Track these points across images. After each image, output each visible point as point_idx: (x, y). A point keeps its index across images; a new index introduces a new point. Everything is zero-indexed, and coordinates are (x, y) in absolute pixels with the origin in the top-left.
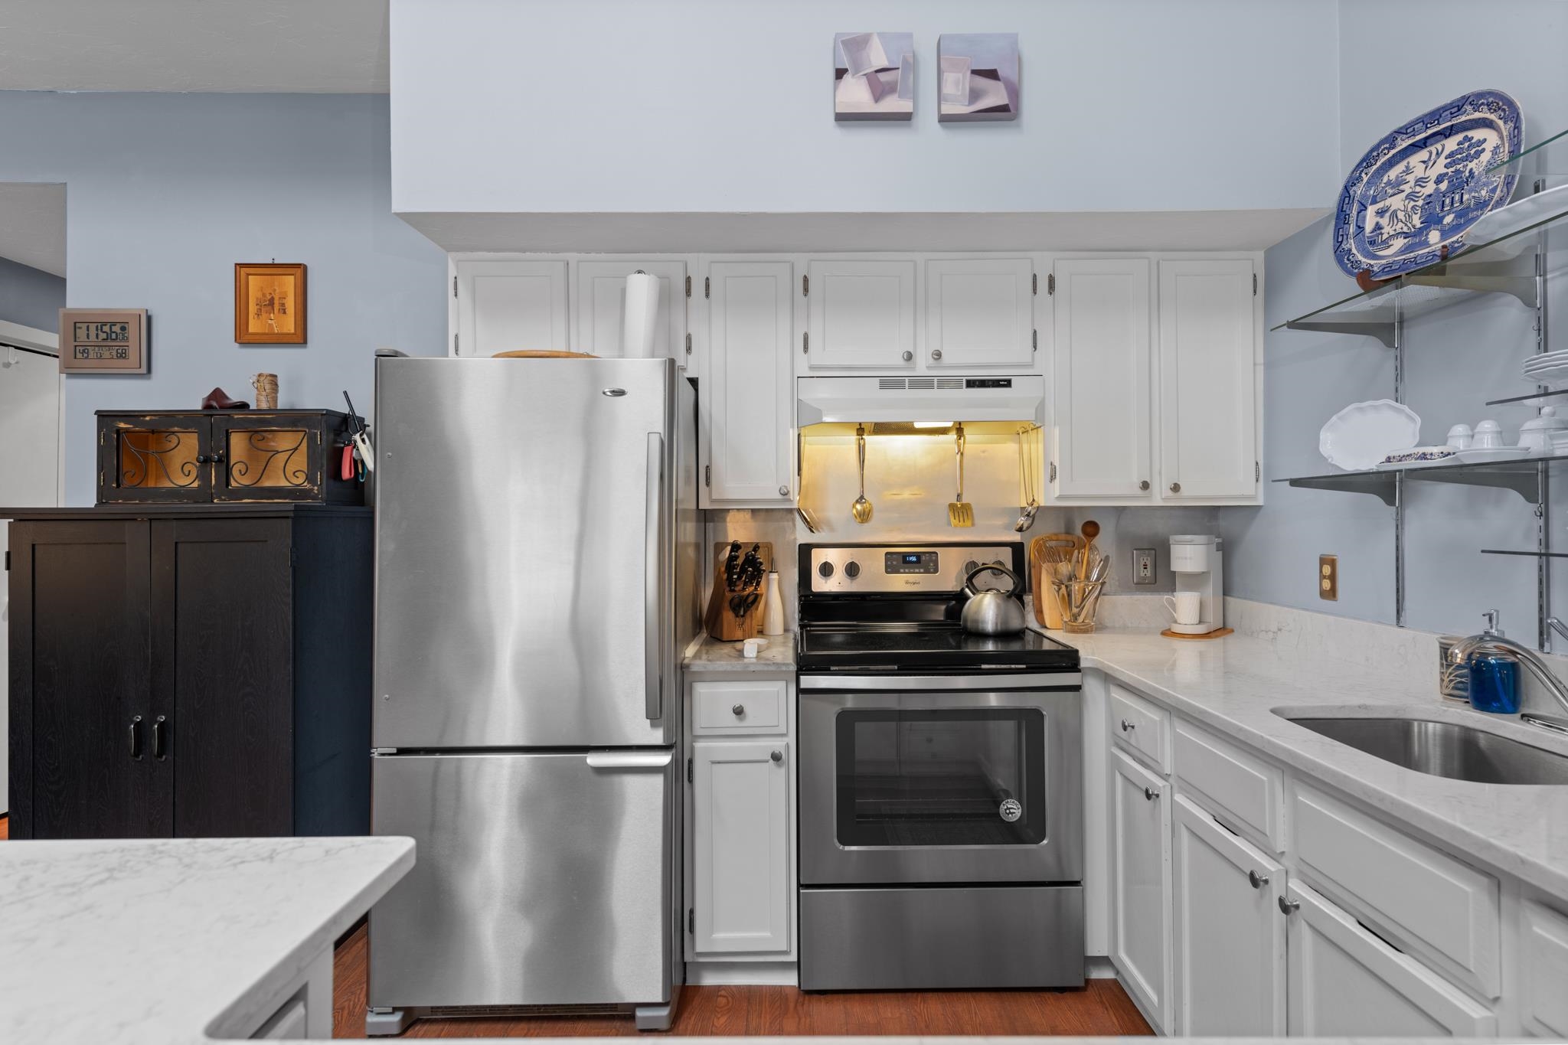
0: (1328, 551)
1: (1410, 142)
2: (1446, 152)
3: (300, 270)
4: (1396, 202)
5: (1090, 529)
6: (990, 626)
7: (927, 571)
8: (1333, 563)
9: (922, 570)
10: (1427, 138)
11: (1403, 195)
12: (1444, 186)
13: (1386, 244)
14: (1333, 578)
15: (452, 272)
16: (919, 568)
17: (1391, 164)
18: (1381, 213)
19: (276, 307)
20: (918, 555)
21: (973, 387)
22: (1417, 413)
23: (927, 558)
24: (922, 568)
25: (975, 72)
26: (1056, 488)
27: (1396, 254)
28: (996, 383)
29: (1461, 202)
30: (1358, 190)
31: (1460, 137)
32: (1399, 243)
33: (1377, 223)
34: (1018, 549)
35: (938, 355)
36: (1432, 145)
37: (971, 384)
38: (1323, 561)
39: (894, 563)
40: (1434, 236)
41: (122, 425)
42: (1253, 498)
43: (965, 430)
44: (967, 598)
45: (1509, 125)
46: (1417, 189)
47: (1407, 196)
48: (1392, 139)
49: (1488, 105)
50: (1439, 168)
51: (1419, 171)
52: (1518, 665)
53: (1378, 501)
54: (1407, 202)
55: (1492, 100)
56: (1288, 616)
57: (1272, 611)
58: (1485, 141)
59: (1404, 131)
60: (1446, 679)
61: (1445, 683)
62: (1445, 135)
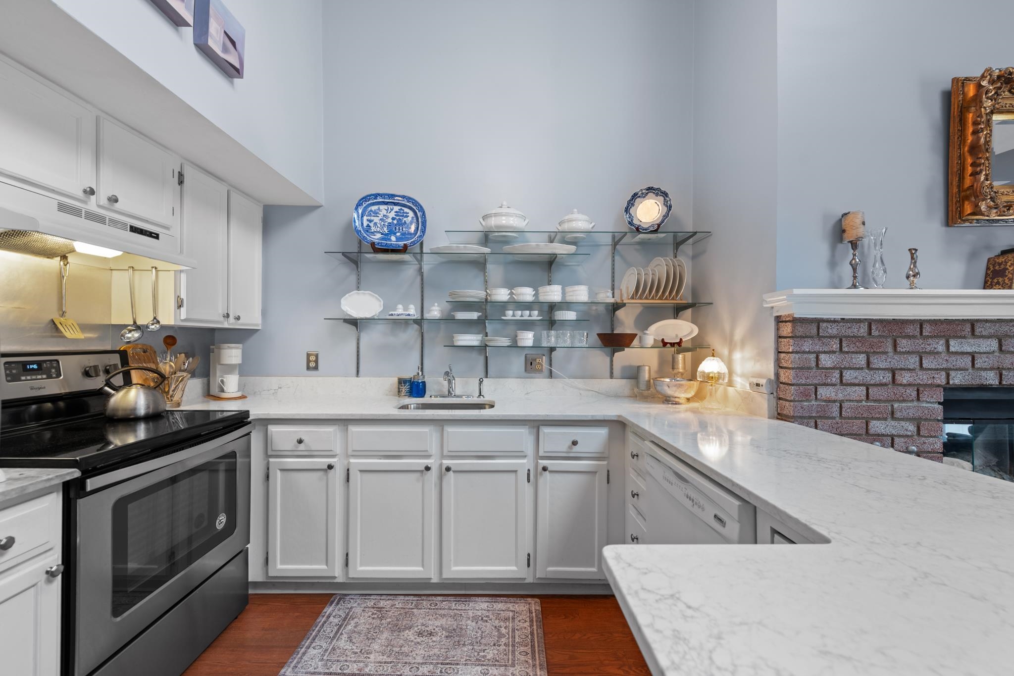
0: (313, 351)
1: (383, 200)
2: (394, 210)
4: (376, 220)
5: (169, 341)
6: (142, 411)
7: (50, 377)
8: (316, 355)
9: (44, 376)
10: (389, 202)
11: (379, 218)
12: (395, 222)
13: (373, 233)
14: (317, 362)
16: (41, 374)
17: (373, 204)
18: (370, 221)
20: (39, 363)
21: (135, 232)
22: (382, 298)
23: (48, 365)
24: (44, 374)
27: (377, 239)
28: (150, 234)
29: (403, 230)
30: (362, 208)
31: (400, 208)
32: (379, 236)
33: (368, 224)
35: (114, 200)
36: (389, 205)
37: (134, 229)
38: (310, 355)
39: (14, 371)
40: (393, 238)
42: (257, 325)
43: (69, 258)
44: (109, 396)
45: (420, 213)
46: (385, 218)
47: (381, 219)
48: (376, 196)
49: (413, 203)
50: (392, 214)
51: (384, 212)
52: (426, 382)
53: (351, 328)
54: (381, 221)
55: (414, 202)
56: (287, 381)
57: (274, 380)
58: (408, 213)
59: (381, 195)
60: (404, 390)
61: (403, 392)
62: (395, 204)
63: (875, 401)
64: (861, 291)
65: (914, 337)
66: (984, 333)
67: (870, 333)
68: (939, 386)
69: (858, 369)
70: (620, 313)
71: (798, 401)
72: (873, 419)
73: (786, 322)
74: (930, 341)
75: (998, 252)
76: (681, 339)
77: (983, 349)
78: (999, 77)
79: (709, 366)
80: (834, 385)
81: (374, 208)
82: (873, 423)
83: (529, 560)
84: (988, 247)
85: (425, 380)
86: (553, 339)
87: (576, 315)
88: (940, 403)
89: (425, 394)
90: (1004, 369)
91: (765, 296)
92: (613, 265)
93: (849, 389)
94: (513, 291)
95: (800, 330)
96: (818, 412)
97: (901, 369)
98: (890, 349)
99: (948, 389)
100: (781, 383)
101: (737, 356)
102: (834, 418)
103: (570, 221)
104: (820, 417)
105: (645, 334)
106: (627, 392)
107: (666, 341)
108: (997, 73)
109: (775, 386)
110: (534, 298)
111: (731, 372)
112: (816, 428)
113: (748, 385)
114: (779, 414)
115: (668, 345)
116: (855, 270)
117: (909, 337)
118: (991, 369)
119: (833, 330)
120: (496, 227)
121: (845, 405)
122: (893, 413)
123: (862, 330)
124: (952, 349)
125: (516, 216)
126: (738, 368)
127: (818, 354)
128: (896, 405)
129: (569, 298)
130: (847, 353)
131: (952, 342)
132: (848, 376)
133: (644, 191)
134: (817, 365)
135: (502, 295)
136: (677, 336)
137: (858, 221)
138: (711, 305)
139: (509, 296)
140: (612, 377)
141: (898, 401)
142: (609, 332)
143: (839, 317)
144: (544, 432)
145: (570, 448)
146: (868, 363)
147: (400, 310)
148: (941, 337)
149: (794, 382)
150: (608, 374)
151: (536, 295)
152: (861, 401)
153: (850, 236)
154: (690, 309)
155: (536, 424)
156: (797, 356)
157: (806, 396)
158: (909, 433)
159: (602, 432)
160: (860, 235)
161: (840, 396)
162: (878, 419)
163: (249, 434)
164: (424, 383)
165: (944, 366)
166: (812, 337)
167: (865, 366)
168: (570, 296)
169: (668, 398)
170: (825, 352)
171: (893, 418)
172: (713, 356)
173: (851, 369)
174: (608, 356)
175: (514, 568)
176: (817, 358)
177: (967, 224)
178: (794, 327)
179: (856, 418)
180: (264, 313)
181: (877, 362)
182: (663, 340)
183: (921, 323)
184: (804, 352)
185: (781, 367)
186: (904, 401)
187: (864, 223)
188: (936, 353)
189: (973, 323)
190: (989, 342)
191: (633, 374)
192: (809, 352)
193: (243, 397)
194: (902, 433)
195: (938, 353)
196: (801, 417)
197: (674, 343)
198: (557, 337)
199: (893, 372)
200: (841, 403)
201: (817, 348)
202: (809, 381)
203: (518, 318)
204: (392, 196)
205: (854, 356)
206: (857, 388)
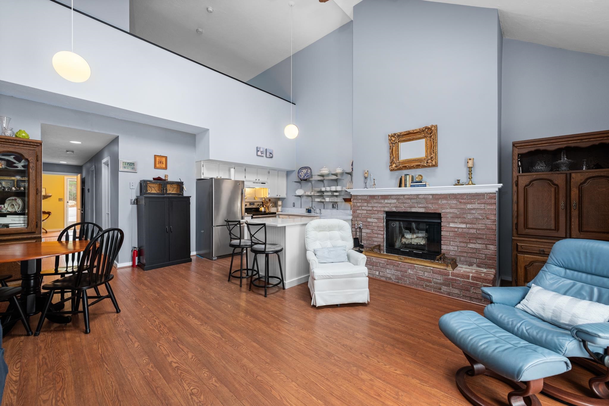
0: (294, 202)
3: (166, 157)
4: (302, 173)
5: (269, 200)
6: (263, 211)
8: (294, 203)
9: (253, 205)
12: (306, 173)
13: (302, 176)
14: (294, 205)
15: (202, 164)
18: (301, 173)
19: (162, 163)
20: (252, 203)
22: (303, 190)
25: (270, 153)
26: (269, 195)
28: (265, 183)
29: (307, 175)
30: (300, 171)
34: (263, 202)
35: (259, 180)
37: (262, 183)
38: (293, 203)
40: (305, 177)
41: (148, 182)
42: (285, 197)
44: (259, 208)
45: (311, 170)
48: (302, 168)
49: (310, 168)
50: (306, 171)
51: (304, 171)
53: (299, 197)
56: (290, 209)
57: (288, 208)
58: (309, 170)
62: (306, 169)
65: (377, 199)
66: (394, 198)
68: (384, 211)
69: (365, 206)
72: (368, 218)
74: (380, 200)
77: (393, 202)
80: (360, 210)
81: (302, 170)
82: (368, 219)
87: (339, 194)
94: (326, 188)
97: (374, 207)
98: (372, 202)
99: (387, 212)
116: (366, 184)
118: (395, 207)
119: (360, 198)
120: (323, 173)
122: (372, 217)
123: (366, 198)
124: (385, 202)
125: (327, 170)
128: (373, 215)
129: (337, 190)
131: (386, 200)
132: (363, 208)
134: (357, 205)
135: (324, 189)
143: (361, 195)
146: (367, 205)
147: (307, 193)
148: (383, 199)
151: (330, 189)
152: (365, 214)
156: (353, 203)
160: (367, 176)
161: (361, 213)
162: (369, 218)
163: (276, 216)
165: (383, 206)
166: (355, 199)
179: (365, 218)
180: (287, 194)
183: (378, 196)
186: (375, 214)
188: (381, 203)
189: (391, 195)
190: (394, 200)
192: (355, 202)
193: (282, 211)
194: (374, 222)
199: (372, 207)
201: (357, 202)
202: (355, 209)
203: (327, 195)
204: (305, 167)
205: (364, 203)
206: (365, 211)
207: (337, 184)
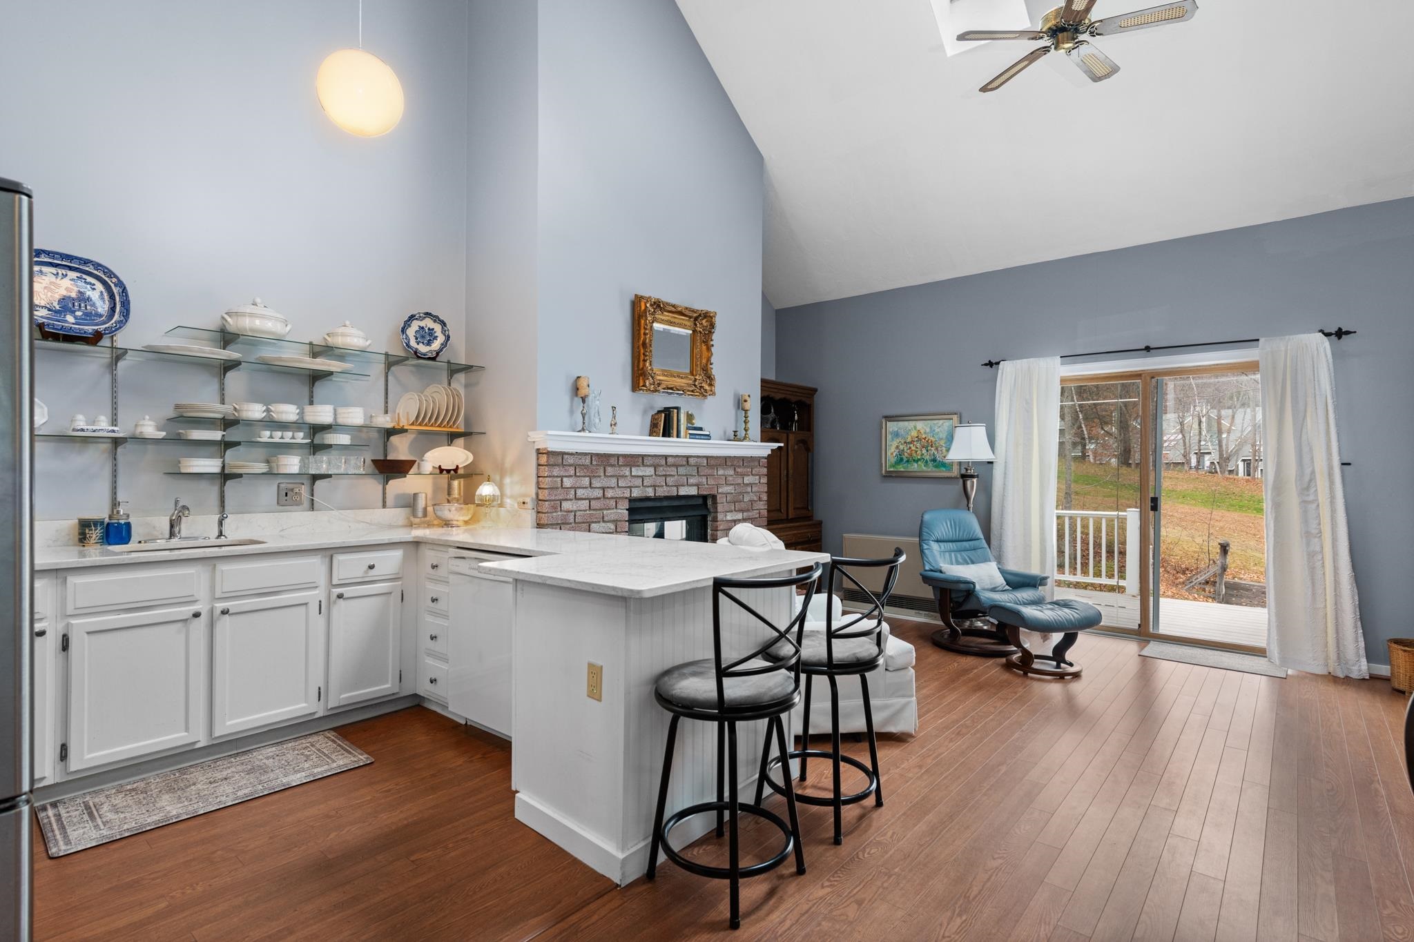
1: (50, 260)
2: (70, 278)
10: (59, 264)
12: (72, 295)
22: (44, 404)
27: (46, 318)
32: (47, 313)
36: (60, 269)
40: (71, 319)
45: (118, 288)
46: (53, 287)
47: (45, 288)
49: (104, 272)
52: (131, 523)
54: (46, 291)
55: (106, 271)
58: (94, 285)
59: (48, 253)
60: (94, 536)
61: (93, 538)
62: (70, 268)
63: (594, 510)
64: (586, 434)
65: (614, 465)
66: (648, 464)
67: (591, 463)
68: (626, 498)
69: (584, 488)
70: (394, 439)
71: (550, 513)
72: (593, 522)
73: (543, 453)
74: (622, 468)
75: (656, 411)
76: (457, 466)
77: (647, 474)
78: (655, 303)
79: (486, 490)
80: (571, 500)
82: (593, 526)
83: (319, 693)
84: (652, 408)
85: (130, 520)
86: (324, 466)
87: (351, 439)
88: (627, 510)
89: (130, 540)
90: (656, 486)
91: (530, 433)
92: (387, 385)
93: (580, 502)
94: (270, 407)
95: (552, 461)
96: (562, 520)
97: (608, 487)
98: (602, 474)
99: (631, 500)
100: (540, 500)
101: (507, 480)
102: (571, 523)
103: (343, 335)
104: (563, 523)
105: (423, 461)
106: (402, 521)
107: (443, 468)
108: (653, 300)
109: (536, 503)
110: (297, 417)
111: (502, 495)
112: (561, 529)
113: (516, 505)
114: (538, 524)
115: (445, 472)
116: (584, 418)
117: (612, 466)
118: (651, 486)
119: (571, 460)
120: (252, 330)
121: (578, 513)
122: (603, 518)
123: (587, 461)
124: (633, 474)
125: (277, 319)
126: (508, 491)
127: (562, 477)
128: (605, 512)
129: (341, 421)
130: (579, 476)
131: (633, 469)
132: (580, 493)
133: (422, 315)
134: (562, 486)
135: (255, 411)
136: (453, 463)
137: (585, 384)
138: (483, 435)
139: (265, 414)
140: (384, 506)
141: (607, 509)
142: (382, 458)
143: (574, 451)
144: (339, 560)
145: (366, 572)
146: (590, 483)
147: (81, 423)
148: (628, 465)
149: (547, 498)
150: (381, 504)
151: (301, 413)
152: (586, 510)
153: (582, 392)
154: (463, 438)
155: (329, 552)
156: (550, 479)
157: (554, 509)
158: (611, 531)
159: (397, 554)
160: (587, 393)
161: (575, 508)
162: (596, 522)
164: (128, 525)
165: (629, 485)
166: (558, 465)
167: (589, 486)
168: (343, 418)
169: (447, 522)
170: (566, 476)
171: (604, 521)
172: (489, 481)
173: (582, 488)
174: (380, 483)
175: (304, 705)
176: (562, 480)
177: (641, 392)
178: (548, 458)
179: (583, 523)
181: (596, 483)
182: (440, 466)
183: (618, 456)
184: (554, 477)
185: (540, 488)
186: (609, 509)
187: (588, 386)
188: (624, 476)
189: (643, 457)
190: (650, 469)
191: (410, 503)
192: (557, 477)
195: (626, 476)
196: (551, 524)
197: (450, 470)
198: (329, 463)
199: (603, 489)
200: (575, 511)
201: (562, 473)
202: (557, 498)
203: (277, 440)
204: (70, 258)
205: (583, 479)
206: (584, 501)
207: (312, 397)
